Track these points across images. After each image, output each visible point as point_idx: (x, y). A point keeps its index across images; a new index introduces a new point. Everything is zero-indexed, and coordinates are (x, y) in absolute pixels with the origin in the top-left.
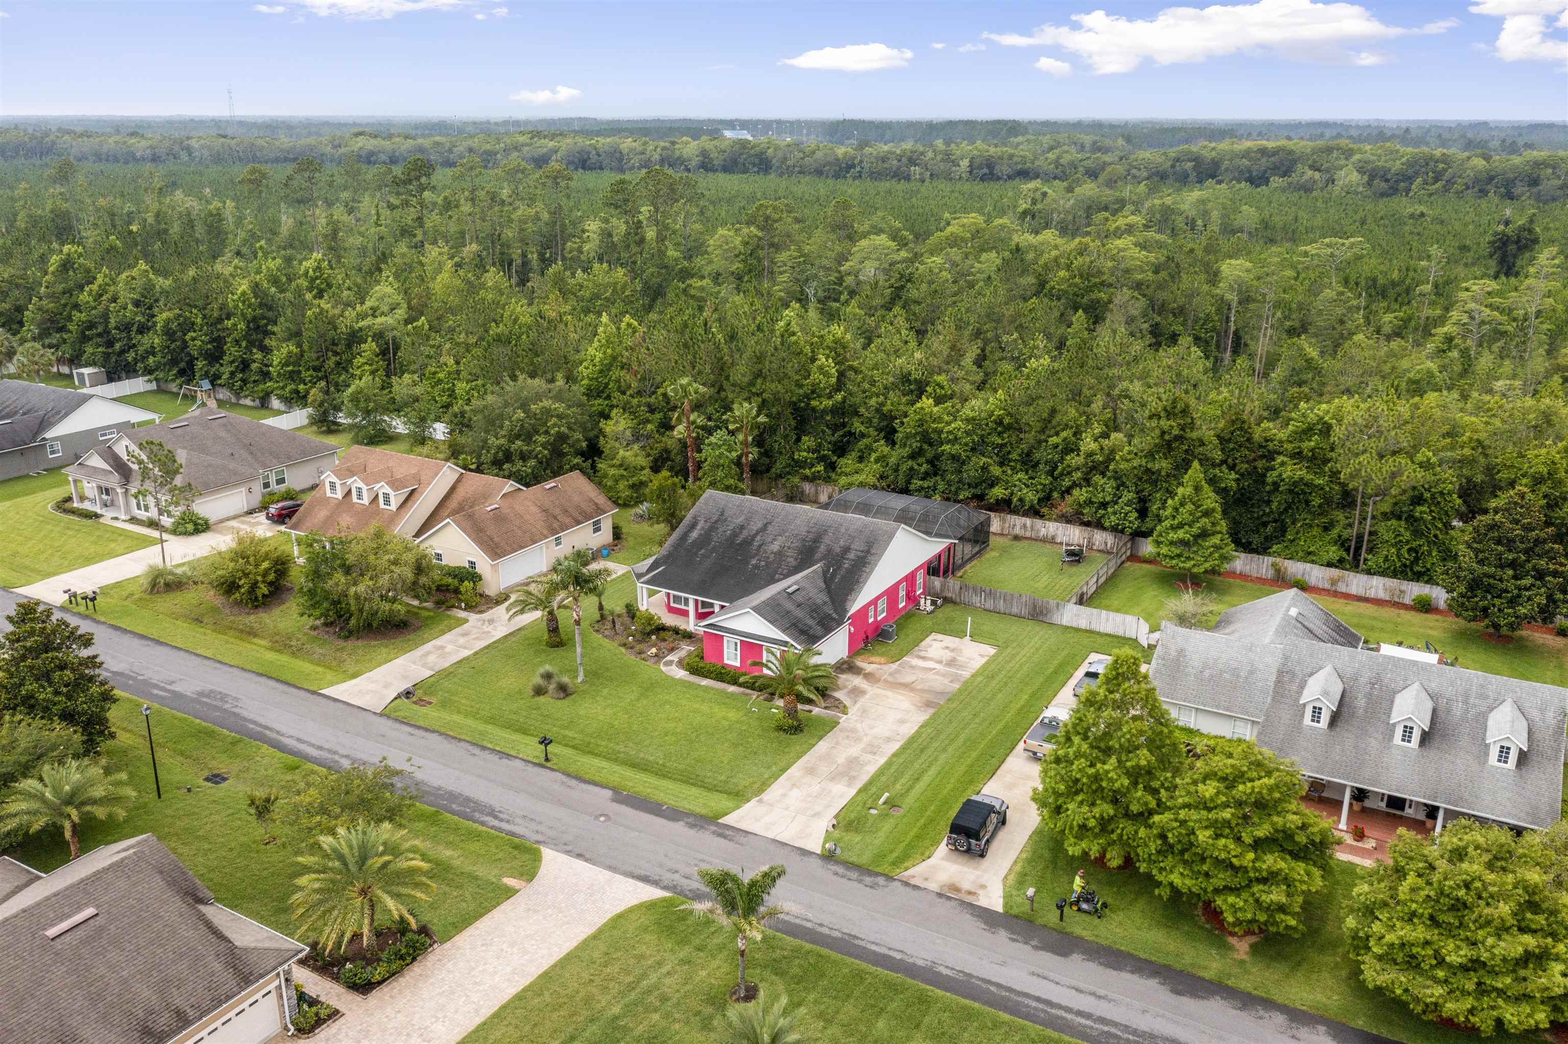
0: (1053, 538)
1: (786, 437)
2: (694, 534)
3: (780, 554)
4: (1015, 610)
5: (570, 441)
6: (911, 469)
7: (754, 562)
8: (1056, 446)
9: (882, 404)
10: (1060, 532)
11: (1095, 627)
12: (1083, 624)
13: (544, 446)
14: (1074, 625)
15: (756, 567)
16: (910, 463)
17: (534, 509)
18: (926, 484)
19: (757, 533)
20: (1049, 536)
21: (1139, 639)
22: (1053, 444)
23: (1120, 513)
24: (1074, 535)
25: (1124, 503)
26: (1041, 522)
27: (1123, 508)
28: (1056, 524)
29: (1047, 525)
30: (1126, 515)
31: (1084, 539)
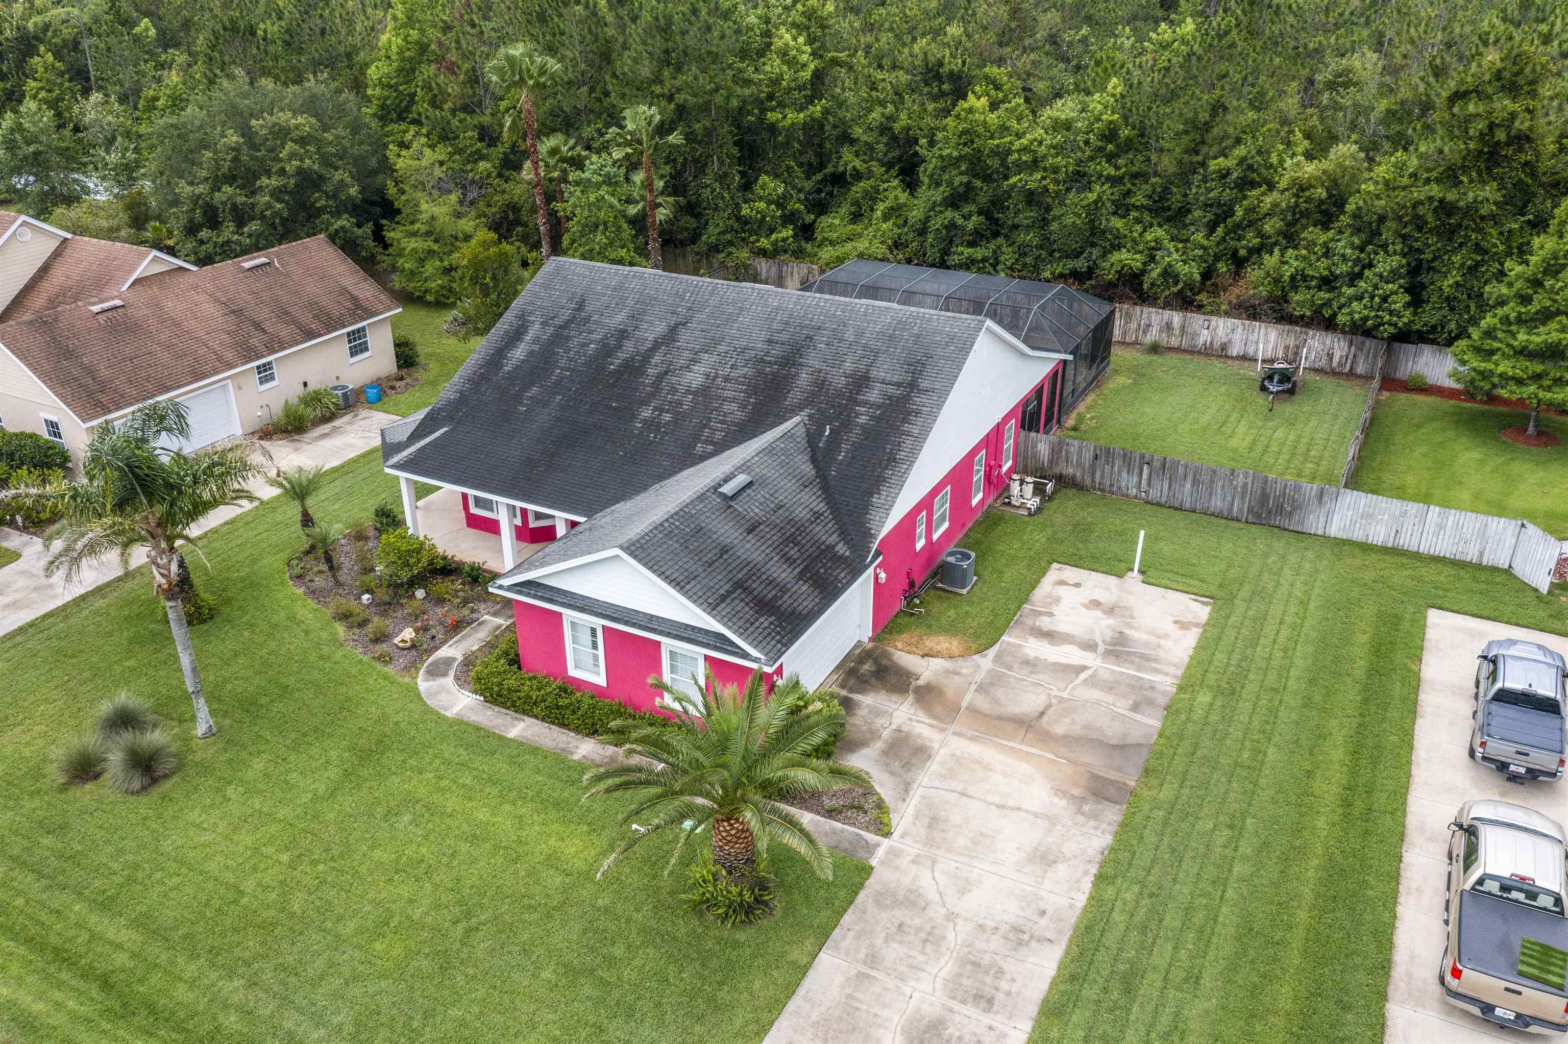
0: (1224, 347)
1: (722, 178)
2: (519, 353)
3: (704, 393)
4: (1217, 503)
5: (329, 187)
6: (951, 226)
7: (646, 413)
8: (1224, 174)
9: (891, 118)
10: (1238, 337)
11: (1409, 541)
12: (1379, 534)
13: (277, 194)
14: (1358, 535)
15: (652, 425)
16: (949, 214)
18: (978, 253)
19: (656, 346)
20: (1217, 345)
21: (1518, 570)
22: (1219, 171)
23: (1372, 297)
24: (1267, 342)
25: (1381, 276)
26: (1202, 317)
27: (1376, 287)
28: (1231, 322)
29: (1213, 323)
30: (1385, 299)
31: (1287, 348)
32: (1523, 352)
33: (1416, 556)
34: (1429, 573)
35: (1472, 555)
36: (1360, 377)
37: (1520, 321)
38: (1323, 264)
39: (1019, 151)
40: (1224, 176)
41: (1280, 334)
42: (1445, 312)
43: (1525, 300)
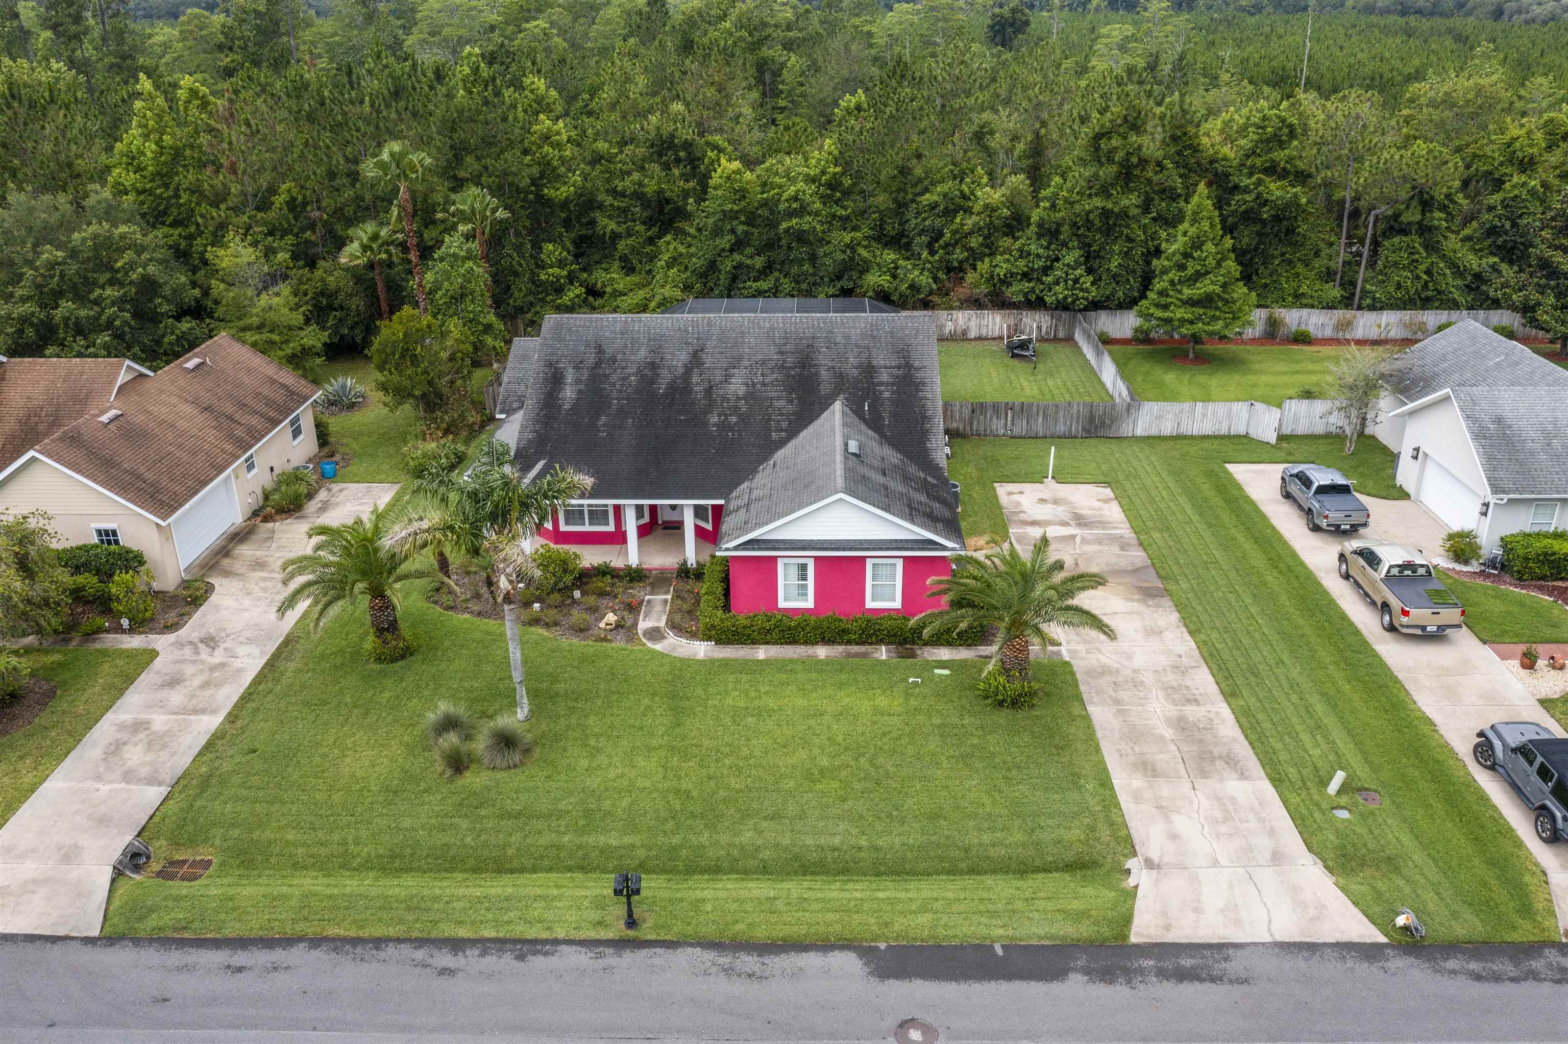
0: (964, 333)
2: (569, 393)
3: (751, 396)
4: (1061, 428)
7: (714, 419)
8: (933, 206)
10: (973, 324)
11: (1187, 428)
12: (1168, 428)
14: (1154, 432)
15: (724, 426)
17: (188, 409)
18: (763, 285)
20: (959, 332)
21: (1253, 434)
22: (930, 205)
23: (1066, 281)
24: (994, 324)
25: (1068, 265)
26: (945, 312)
27: (1067, 274)
28: (967, 313)
29: (955, 316)
30: (1076, 281)
31: (1009, 327)
32: (1192, 303)
33: (1192, 437)
34: (1206, 445)
35: (1224, 431)
36: (1061, 340)
37: (1180, 282)
38: (1021, 263)
39: (787, 200)
40: (932, 208)
41: (1003, 317)
42: (1114, 285)
43: (1182, 267)
